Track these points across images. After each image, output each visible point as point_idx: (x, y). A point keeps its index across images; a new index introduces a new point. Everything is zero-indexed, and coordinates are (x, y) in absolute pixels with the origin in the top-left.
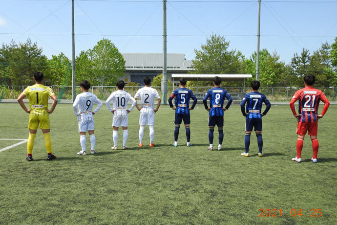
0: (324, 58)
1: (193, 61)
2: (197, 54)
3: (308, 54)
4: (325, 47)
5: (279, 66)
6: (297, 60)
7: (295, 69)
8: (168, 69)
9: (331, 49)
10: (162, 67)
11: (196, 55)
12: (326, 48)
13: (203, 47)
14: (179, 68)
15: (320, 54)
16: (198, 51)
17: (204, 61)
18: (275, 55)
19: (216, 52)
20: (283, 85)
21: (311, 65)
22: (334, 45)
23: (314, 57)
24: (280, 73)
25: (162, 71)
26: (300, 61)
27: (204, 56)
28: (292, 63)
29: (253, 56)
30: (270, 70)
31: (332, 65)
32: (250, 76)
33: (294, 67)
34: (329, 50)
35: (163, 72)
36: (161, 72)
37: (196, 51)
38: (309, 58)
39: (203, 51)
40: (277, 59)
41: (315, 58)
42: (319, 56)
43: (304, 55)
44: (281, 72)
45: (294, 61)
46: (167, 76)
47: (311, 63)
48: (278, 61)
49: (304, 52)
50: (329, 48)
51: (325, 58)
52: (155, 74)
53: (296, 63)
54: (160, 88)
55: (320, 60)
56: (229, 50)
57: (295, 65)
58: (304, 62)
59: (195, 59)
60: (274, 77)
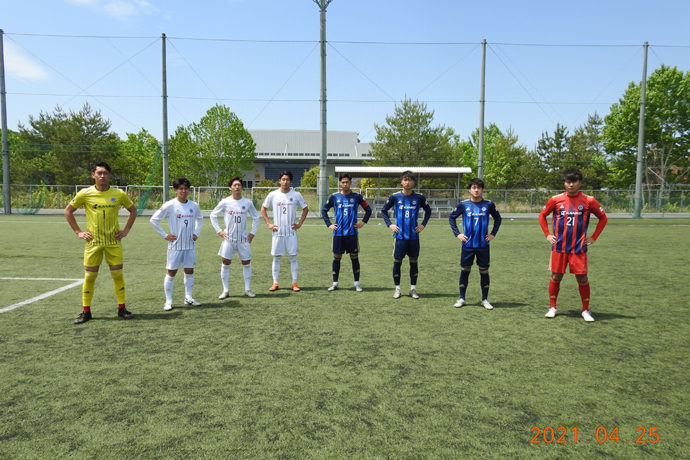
0: (592, 141)
1: (372, 144)
2: (378, 133)
3: (564, 134)
4: (594, 121)
5: (517, 152)
6: (547, 142)
7: (543, 159)
8: (329, 158)
9: (604, 125)
10: (318, 155)
11: (377, 135)
12: (595, 123)
13: (388, 121)
14: (348, 155)
15: (585, 133)
16: (380, 126)
17: (390, 144)
18: (510, 135)
19: (412, 129)
20: (523, 185)
21: (570, 152)
22: (608, 118)
23: (575, 138)
24: (518, 166)
25: (318, 160)
26: (552, 145)
27: (391, 136)
28: (539, 148)
29: (474, 136)
30: (502, 161)
31: (606, 151)
32: (468, 170)
33: (542, 155)
34: (600, 127)
35: (321, 162)
36: (316, 162)
37: (376, 127)
38: (567, 140)
39: (389, 127)
40: (514, 141)
41: (578, 140)
42: (583, 137)
43: (559, 134)
44: (520, 163)
45: (543, 145)
46: (327, 170)
47: (571, 148)
48: (516, 145)
49: (558, 130)
50: (600, 123)
51: (594, 139)
52: (306, 166)
53: (545, 148)
54: (315, 191)
55: (585, 143)
56: (433, 125)
57: (544, 151)
58: (559, 146)
59: (374, 141)
60: (508, 172)
